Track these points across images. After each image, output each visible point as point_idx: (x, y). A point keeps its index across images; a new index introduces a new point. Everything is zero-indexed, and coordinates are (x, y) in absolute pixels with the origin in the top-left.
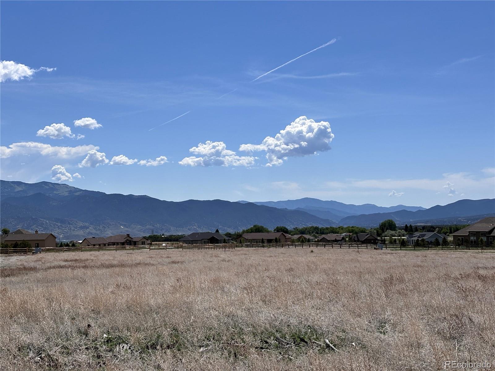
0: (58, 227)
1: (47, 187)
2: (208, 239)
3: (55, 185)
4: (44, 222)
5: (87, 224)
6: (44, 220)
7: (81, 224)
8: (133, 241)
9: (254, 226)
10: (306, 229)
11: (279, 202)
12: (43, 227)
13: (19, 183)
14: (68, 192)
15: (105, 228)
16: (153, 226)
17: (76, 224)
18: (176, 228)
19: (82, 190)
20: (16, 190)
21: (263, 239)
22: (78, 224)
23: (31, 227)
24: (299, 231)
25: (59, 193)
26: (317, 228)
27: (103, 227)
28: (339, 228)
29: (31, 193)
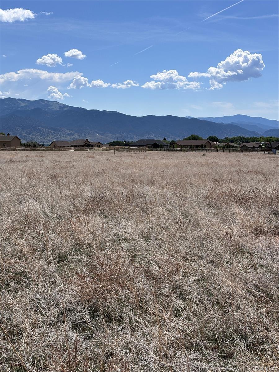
0: (52, 133)
1: (44, 104)
2: (151, 145)
3: (49, 102)
4: (41, 130)
5: (73, 132)
6: (42, 128)
7: (68, 132)
8: (91, 145)
9: (192, 135)
10: (235, 139)
11: (217, 118)
12: (41, 133)
13: (23, 100)
14: (58, 108)
15: (86, 135)
16: (121, 135)
17: (64, 132)
18: (138, 136)
19: (68, 106)
20: (21, 106)
21: (191, 145)
22: (66, 132)
23: (33, 133)
24: (229, 140)
25: (52, 108)
26: (243, 138)
27: (84, 134)
28: (261, 138)
29: (32, 108)
